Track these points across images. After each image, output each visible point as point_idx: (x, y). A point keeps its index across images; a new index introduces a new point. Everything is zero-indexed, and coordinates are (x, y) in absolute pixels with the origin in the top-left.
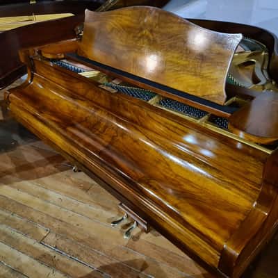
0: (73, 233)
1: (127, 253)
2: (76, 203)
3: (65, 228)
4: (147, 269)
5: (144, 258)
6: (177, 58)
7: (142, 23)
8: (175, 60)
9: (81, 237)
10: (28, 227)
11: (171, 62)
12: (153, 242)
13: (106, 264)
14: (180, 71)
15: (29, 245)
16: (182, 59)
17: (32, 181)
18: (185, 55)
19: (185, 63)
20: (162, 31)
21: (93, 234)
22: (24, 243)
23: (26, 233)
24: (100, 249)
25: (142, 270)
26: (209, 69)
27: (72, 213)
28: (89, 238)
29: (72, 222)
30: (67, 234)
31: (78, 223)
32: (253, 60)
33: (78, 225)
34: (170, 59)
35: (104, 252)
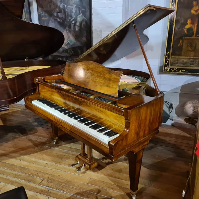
0: (57, 179)
1: (89, 186)
2: (56, 165)
3: (52, 177)
4: (101, 193)
5: (99, 188)
6: (101, 80)
7: (89, 67)
8: (100, 81)
9: (62, 181)
10: (30, 178)
11: (99, 82)
12: (103, 181)
13: (78, 192)
14: (102, 85)
15: (32, 187)
16: (103, 81)
17: (28, 156)
18: (104, 79)
19: (104, 82)
20: (96, 70)
21: (69, 179)
22: (29, 186)
23: (29, 181)
24: (74, 185)
25: (98, 193)
26: (112, 84)
27: (54, 170)
28: (67, 181)
29: (55, 174)
30: (54, 180)
31: (59, 174)
32: (141, 86)
33: (59, 175)
34: (99, 81)
35: (76, 187)
